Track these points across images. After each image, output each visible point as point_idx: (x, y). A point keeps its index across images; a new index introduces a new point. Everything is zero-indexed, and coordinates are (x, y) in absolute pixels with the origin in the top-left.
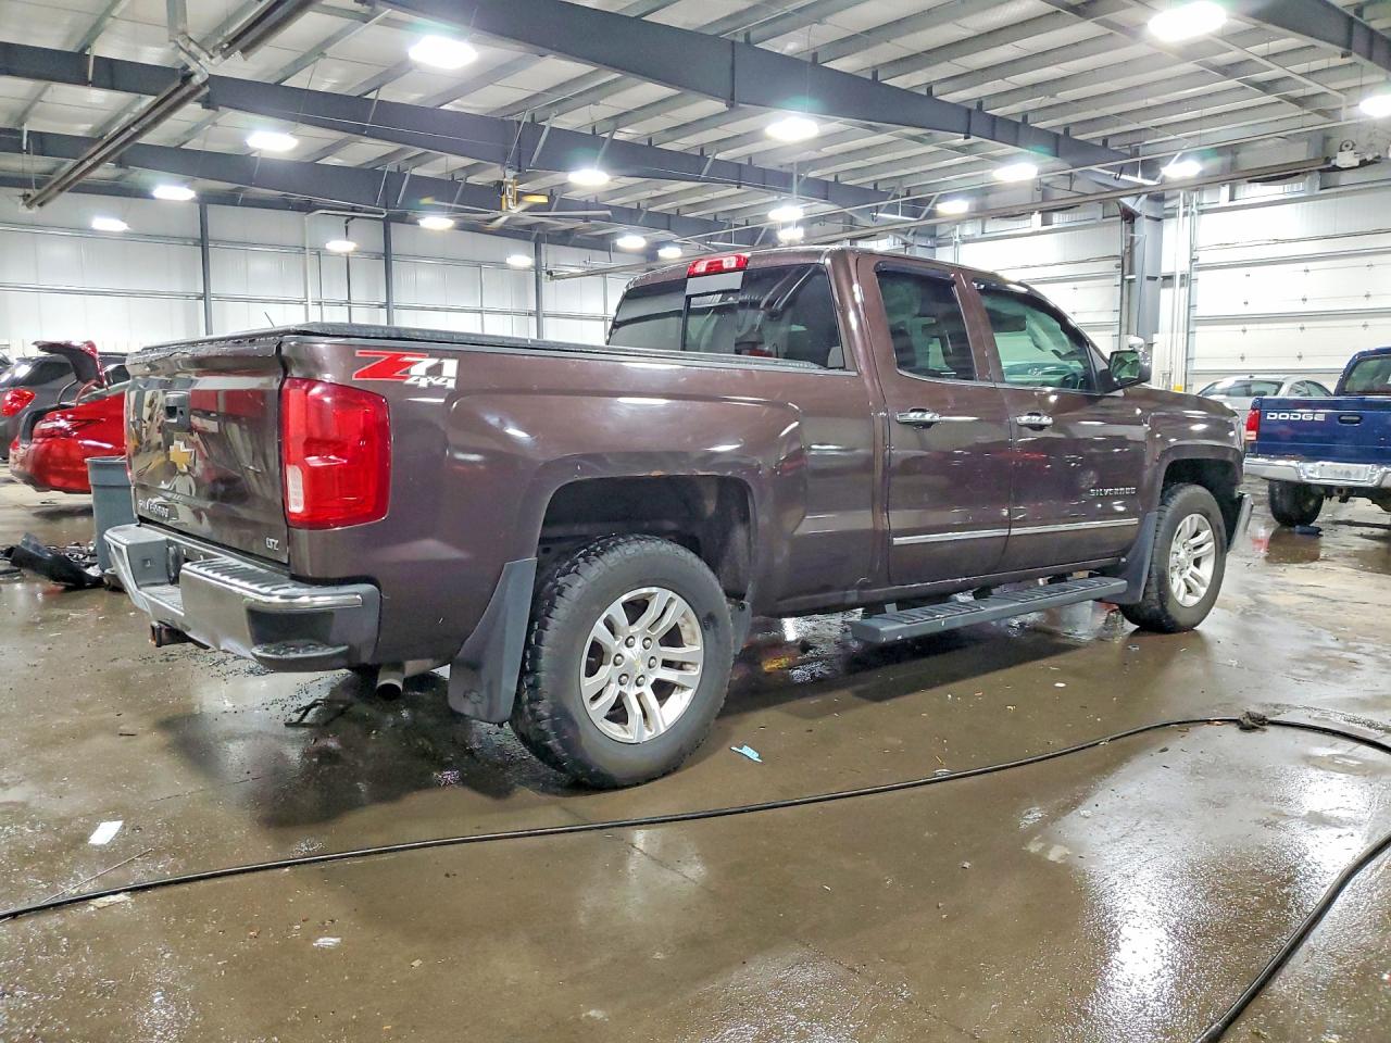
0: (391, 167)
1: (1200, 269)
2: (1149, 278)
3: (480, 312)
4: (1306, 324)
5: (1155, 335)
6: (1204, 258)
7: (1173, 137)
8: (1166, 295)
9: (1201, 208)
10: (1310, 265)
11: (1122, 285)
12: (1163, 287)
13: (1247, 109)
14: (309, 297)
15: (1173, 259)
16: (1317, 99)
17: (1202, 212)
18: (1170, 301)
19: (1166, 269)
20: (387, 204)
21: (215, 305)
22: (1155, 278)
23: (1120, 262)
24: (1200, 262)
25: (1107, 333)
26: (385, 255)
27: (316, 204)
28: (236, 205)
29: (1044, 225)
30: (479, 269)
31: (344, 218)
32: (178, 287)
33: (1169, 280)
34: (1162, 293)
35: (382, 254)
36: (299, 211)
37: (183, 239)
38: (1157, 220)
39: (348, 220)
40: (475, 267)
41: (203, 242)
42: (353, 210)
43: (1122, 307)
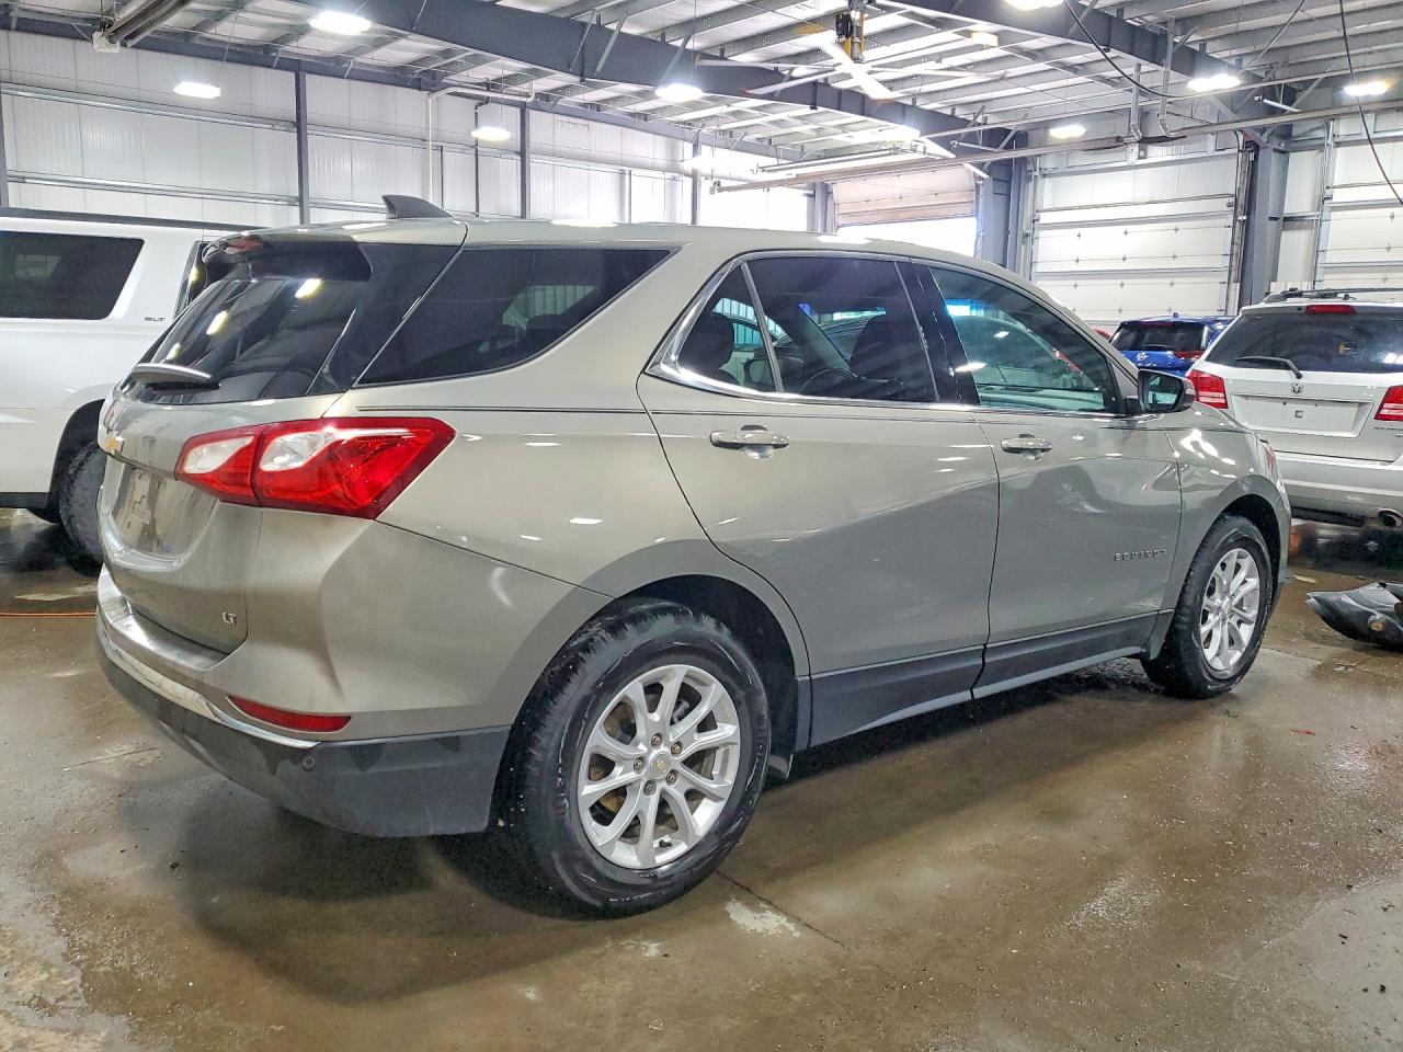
1: (1334, 209)
2: (1271, 218)
5: (1273, 284)
6: (1340, 196)
8: (1289, 238)
9: (1337, 140)
11: (1234, 227)
12: (1284, 229)
15: (1298, 201)
17: (1338, 144)
18: (1294, 243)
19: (1289, 210)
20: (582, 70)
21: (312, 212)
22: (1276, 219)
23: (1232, 200)
24: (1334, 200)
25: (1211, 279)
26: (522, 154)
27: (444, 81)
28: (342, 77)
29: (1140, 158)
30: (627, 177)
31: (474, 102)
32: (265, 187)
33: (1290, 222)
34: (1285, 235)
35: (516, 153)
36: (420, 89)
37: (273, 122)
38: (1283, 152)
39: (481, 104)
40: (622, 173)
41: (299, 124)
42: (488, 90)
43: (1232, 250)
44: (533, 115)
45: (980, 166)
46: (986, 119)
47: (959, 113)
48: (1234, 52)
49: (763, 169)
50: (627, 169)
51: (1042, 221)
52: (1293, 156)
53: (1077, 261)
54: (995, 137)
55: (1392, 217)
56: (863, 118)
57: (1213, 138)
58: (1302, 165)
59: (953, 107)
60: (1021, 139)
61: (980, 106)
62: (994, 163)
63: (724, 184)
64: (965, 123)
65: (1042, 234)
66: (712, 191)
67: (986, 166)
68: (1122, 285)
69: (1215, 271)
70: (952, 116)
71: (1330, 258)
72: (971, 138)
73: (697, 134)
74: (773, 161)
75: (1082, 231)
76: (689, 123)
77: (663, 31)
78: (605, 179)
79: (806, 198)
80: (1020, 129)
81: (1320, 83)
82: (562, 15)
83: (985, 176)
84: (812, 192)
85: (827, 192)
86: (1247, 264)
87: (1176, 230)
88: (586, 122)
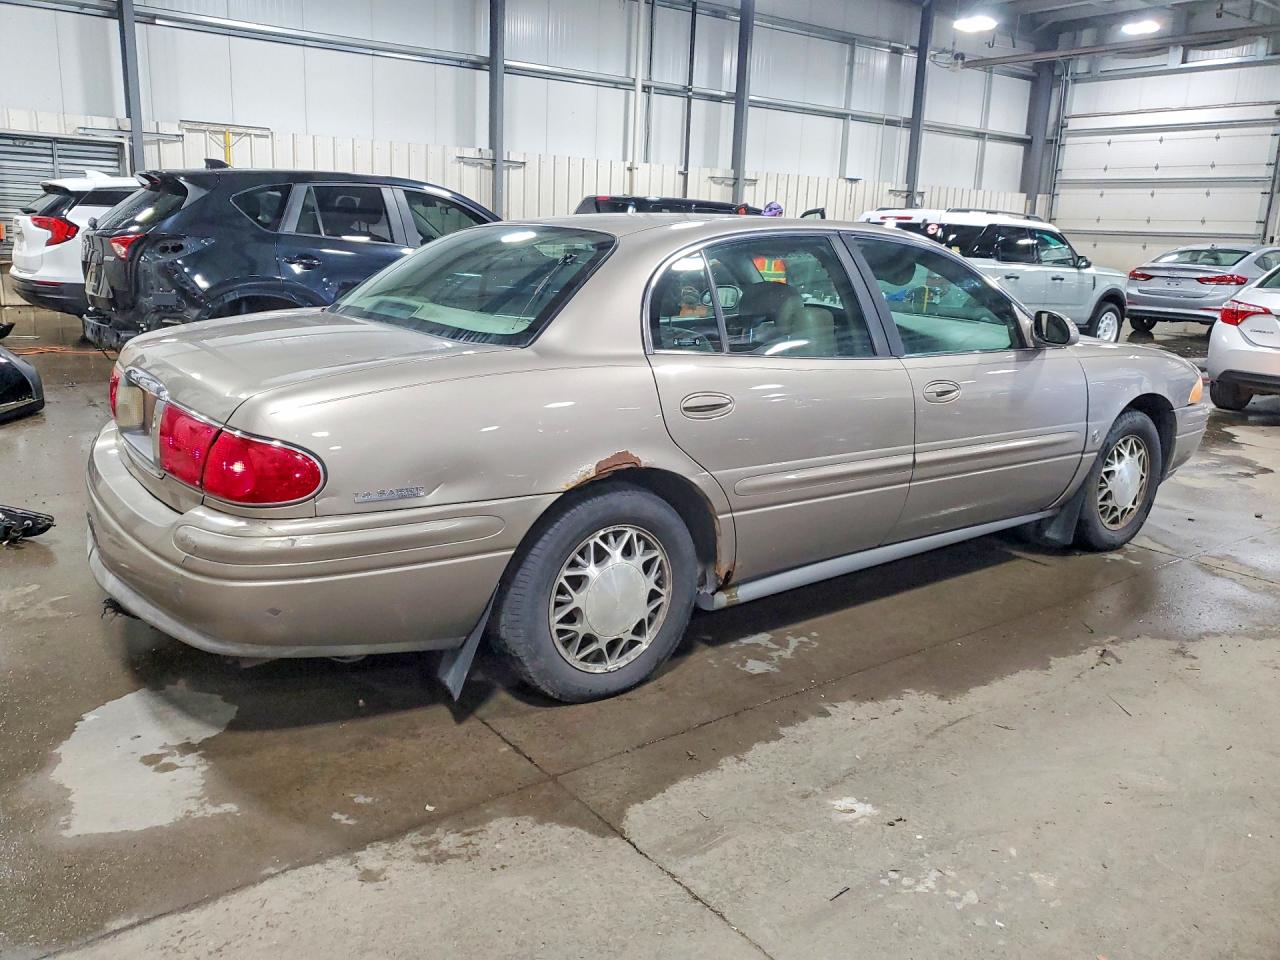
3: (843, 116)
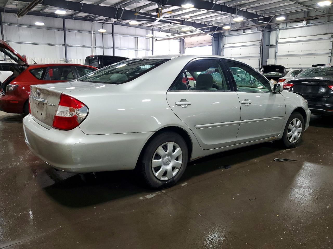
0: (119, 7)
1: (279, 44)
2: (266, 46)
4: (302, 57)
5: (268, 59)
6: (280, 41)
7: (279, 10)
10: (303, 43)
11: (261, 47)
12: (270, 48)
13: (289, 5)
14: (93, 46)
15: (273, 42)
16: (305, 3)
17: (280, 30)
18: (272, 51)
19: (271, 44)
20: (117, 18)
21: (67, 48)
22: (268, 46)
23: (260, 41)
26: (113, 34)
27: (95, 19)
28: (73, 19)
29: (243, 33)
30: (137, 38)
31: (102, 24)
32: (58, 43)
33: (272, 46)
34: (270, 49)
35: (112, 34)
36: (90, 21)
37: (58, 29)
38: (269, 32)
39: (103, 24)
40: (136, 38)
41: (64, 29)
42: (104, 21)
43: (260, 52)
44: (115, 26)
45: (211, 35)
46: (212, 24)
47: (206, 23)
48: (255, 11)
49: (167, 36)
50: (137, 37)
51: (225, 46)
52: (271, 32)
53: (240, 54)
54: (214, 28)
55: (289, 45)
56: (183, 25)
57: (256, 28)
58: (273, 34)
59: (204, 22)
60: (220, 28)
61: (209, 22)
62: (214, 33)
63: (158, 39)
64: (206, 25)
65: (225, 49)
66: (155, 41)
67: (212, 35)
68: (249, 60)
69: (257, 57)
70: (204, 24)
71: (278, 54)
72: (208, 29)
73: (152, 29)
74: (170, 34)
75: (232, 48)
76: (150, 26)
77: (135, 9)
78: (132, 39)
79: (179, 42)
80: (219, 26)
81: (274, 17)
82: (113, 7)
83: (213, 37)
84: (180, 41)
85: (183, 40)
86: (263, 55)
87: (250, 48)
88: (127, 27)
